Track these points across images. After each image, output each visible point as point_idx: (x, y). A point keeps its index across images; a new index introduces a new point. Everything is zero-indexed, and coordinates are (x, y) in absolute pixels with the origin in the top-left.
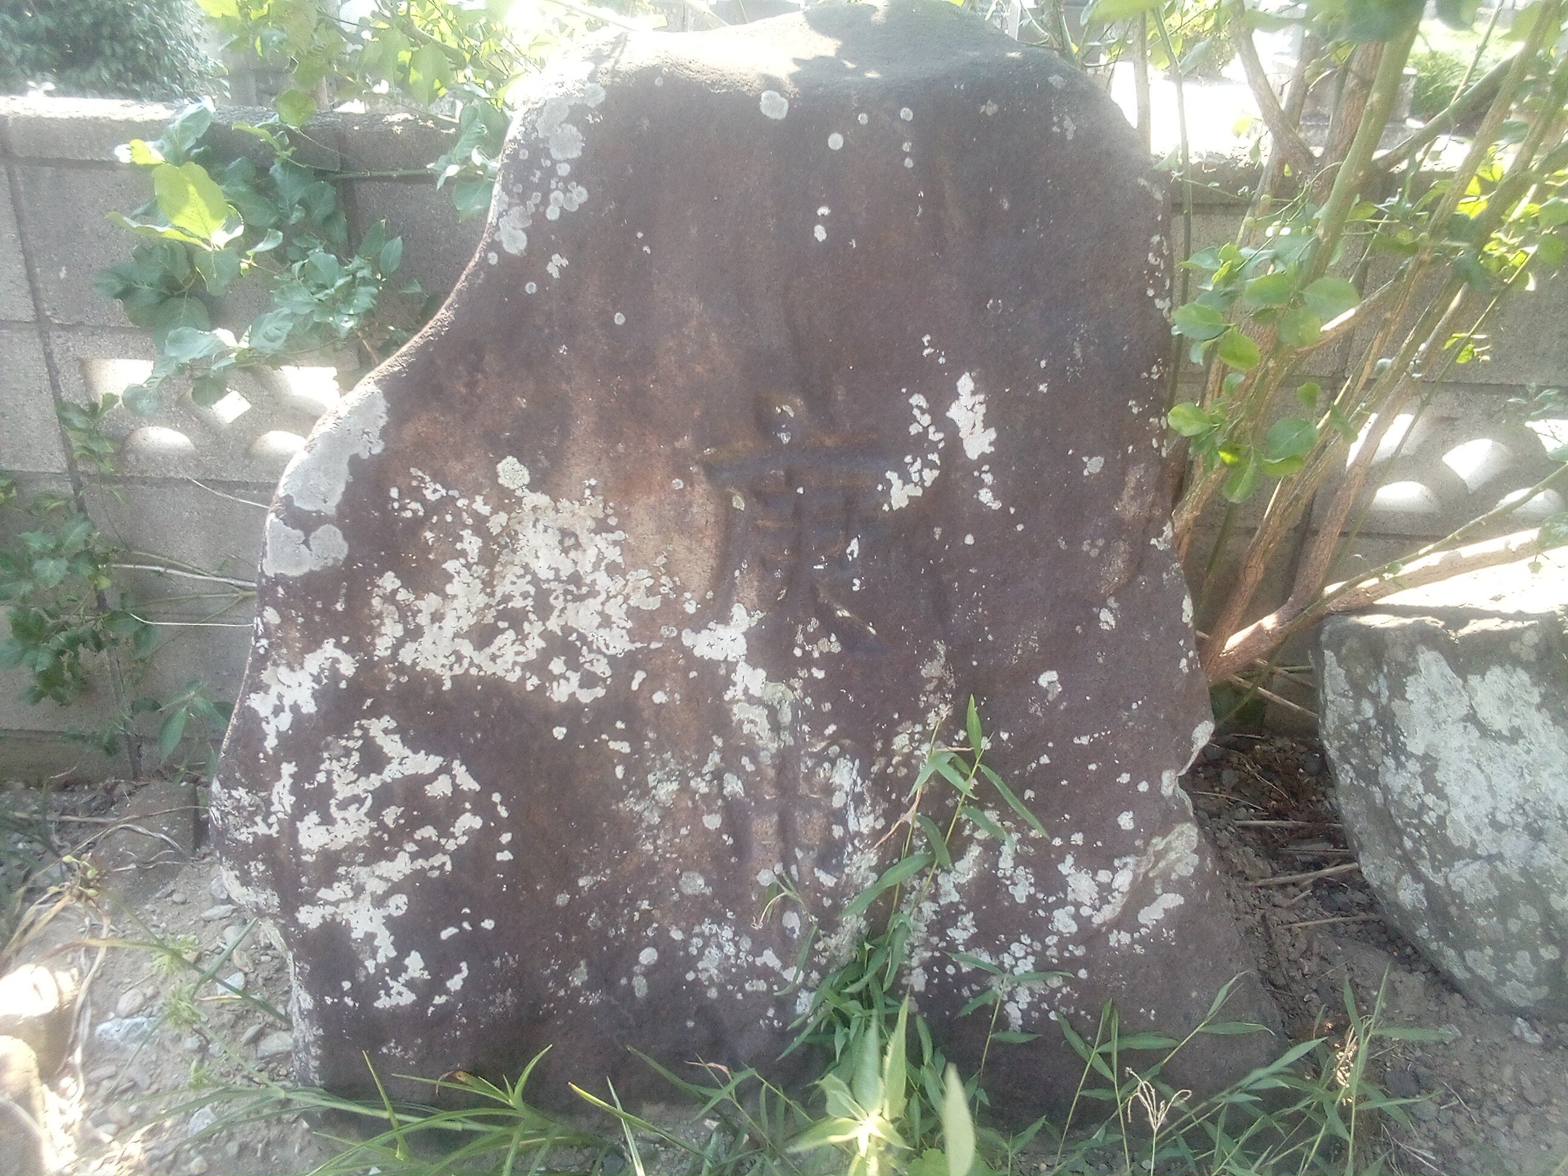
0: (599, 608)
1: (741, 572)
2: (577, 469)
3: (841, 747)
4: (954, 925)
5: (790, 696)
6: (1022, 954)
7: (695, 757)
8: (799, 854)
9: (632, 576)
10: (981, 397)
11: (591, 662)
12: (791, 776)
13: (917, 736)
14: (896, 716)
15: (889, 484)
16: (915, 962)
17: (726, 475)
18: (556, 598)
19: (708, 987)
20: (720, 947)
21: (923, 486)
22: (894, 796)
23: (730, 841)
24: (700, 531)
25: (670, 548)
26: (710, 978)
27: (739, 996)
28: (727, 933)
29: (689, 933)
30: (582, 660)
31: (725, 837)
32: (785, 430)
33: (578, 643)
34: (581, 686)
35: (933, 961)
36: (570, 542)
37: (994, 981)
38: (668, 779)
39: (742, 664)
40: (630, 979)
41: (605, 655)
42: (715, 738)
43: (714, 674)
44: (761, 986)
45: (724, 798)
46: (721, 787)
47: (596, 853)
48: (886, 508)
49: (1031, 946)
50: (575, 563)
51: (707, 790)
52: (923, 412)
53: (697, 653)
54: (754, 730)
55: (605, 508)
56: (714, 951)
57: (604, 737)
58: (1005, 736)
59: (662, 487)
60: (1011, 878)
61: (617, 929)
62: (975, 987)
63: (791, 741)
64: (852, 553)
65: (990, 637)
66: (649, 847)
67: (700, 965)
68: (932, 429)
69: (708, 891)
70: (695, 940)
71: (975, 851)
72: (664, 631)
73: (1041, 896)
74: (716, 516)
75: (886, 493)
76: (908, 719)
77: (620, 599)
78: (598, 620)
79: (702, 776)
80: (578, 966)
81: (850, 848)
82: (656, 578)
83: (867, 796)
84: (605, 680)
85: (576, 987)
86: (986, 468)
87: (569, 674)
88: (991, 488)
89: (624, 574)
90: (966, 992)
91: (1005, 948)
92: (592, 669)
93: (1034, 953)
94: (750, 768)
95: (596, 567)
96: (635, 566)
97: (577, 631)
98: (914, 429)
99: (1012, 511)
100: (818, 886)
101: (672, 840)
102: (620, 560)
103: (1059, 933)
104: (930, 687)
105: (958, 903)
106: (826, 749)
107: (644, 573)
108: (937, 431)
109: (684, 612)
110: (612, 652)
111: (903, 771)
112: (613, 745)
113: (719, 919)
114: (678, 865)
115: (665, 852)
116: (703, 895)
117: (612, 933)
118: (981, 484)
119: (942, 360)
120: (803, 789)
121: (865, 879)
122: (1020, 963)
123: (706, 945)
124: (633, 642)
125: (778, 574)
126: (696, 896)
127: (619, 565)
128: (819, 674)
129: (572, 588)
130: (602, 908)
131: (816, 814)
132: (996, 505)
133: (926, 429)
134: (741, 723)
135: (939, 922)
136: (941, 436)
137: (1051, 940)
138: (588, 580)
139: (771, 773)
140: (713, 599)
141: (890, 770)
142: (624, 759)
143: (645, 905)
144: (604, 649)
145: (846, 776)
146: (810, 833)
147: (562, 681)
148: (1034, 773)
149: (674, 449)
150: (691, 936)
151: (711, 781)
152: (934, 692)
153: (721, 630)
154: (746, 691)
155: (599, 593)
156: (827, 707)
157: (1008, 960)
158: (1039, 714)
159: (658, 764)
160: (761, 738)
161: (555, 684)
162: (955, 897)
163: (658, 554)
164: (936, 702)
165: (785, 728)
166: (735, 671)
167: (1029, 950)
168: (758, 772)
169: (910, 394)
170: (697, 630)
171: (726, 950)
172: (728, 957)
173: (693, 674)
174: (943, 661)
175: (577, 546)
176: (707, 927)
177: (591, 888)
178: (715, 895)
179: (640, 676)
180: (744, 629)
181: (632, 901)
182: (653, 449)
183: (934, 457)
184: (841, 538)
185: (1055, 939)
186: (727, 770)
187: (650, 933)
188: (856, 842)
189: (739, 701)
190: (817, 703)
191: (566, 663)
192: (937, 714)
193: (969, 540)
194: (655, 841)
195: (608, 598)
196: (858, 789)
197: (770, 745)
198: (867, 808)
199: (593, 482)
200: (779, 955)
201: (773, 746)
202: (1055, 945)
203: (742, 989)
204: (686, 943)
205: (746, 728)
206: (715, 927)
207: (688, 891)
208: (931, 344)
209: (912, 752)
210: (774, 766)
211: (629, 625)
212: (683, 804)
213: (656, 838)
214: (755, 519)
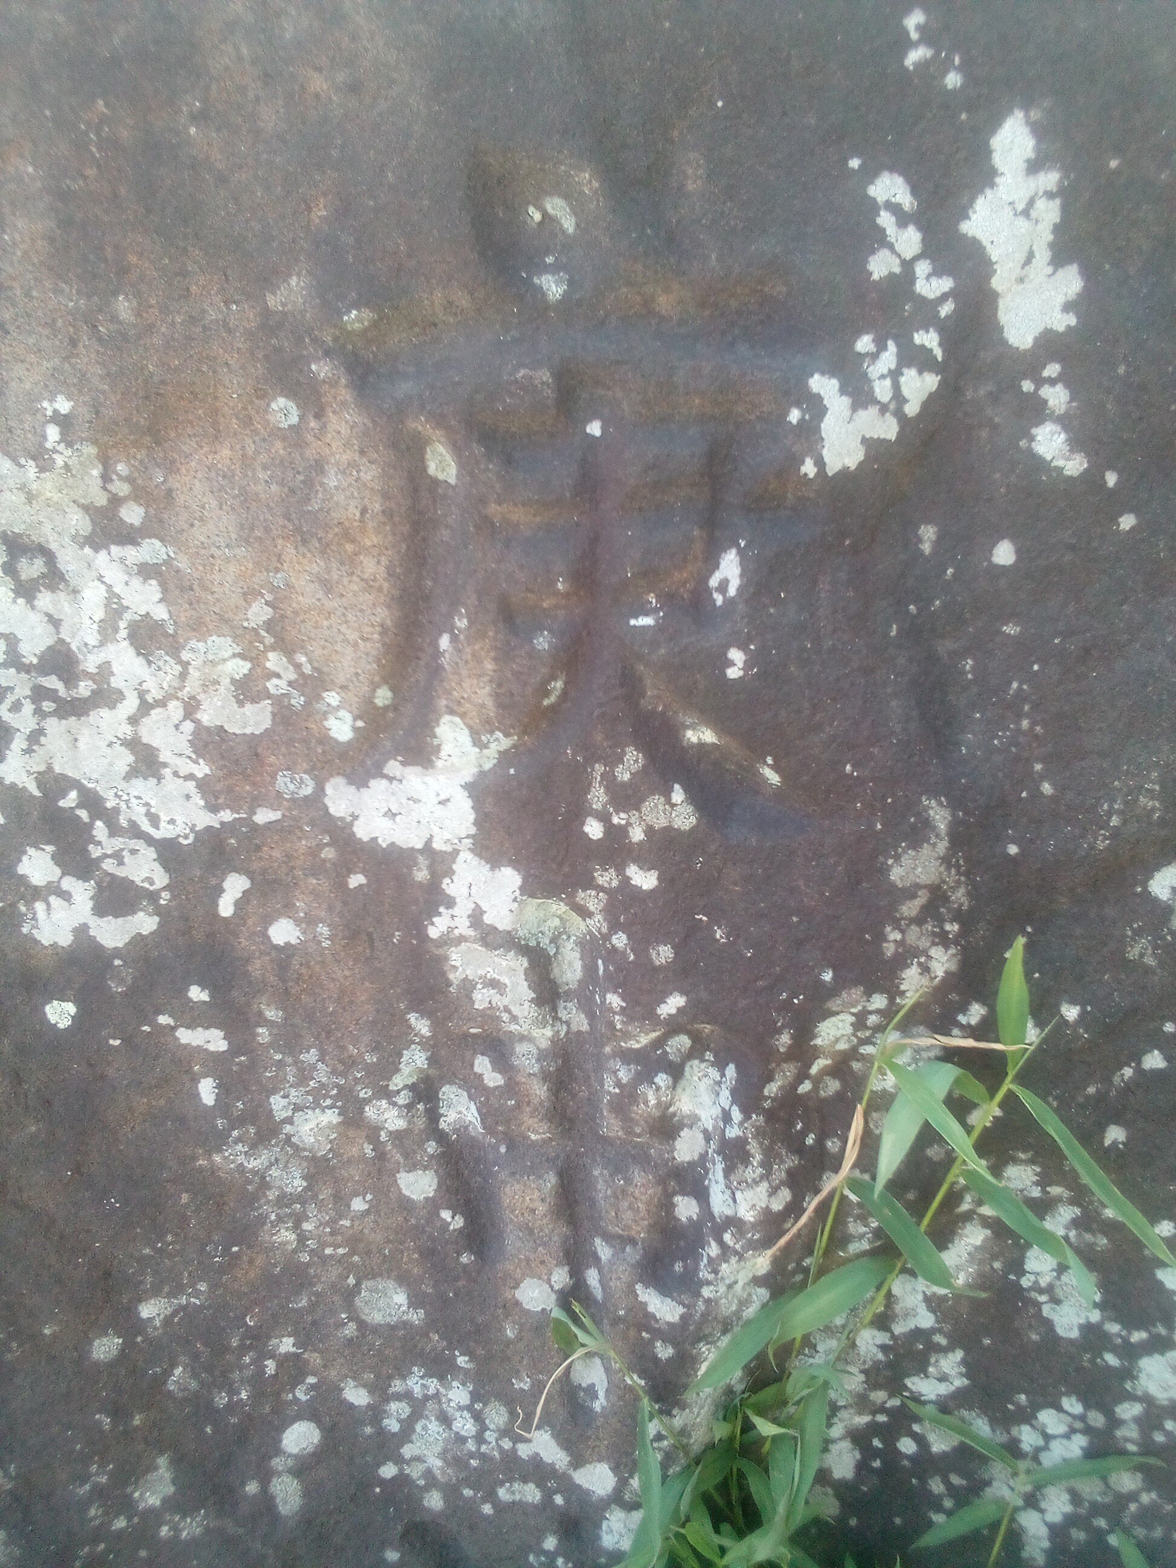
0: (127, 730)
1: (454, 639)
2: (19, 370)
3: (695, 1037)
4: (922, 1369)
5: (579, 926)
6: (1062, 1429)
7: (371, 1058)
8: (604, 1251)
9: (195, 651)
10: (1050, 179)
11: (118, 856)
12: (584, 1094)
13: (873, 1019)
14: (828, 976)
15: (816, 407)
16: (837, 1431)
17: (405, 388)
18: (16, 707)
19: (427, 1488)
20: (445, 1420)
21: (900, 415)
22: (810, 1140)
23: (458, 1222)
24: (347, 535)
25: (278, 580)
26: (428, 1474)
27: (487, 1509)
28: (458, 1395)
29: (381, 1392)
30: (95, 852)
31: (446, 1215)
32: (554, 269)
33: (83, 814)
34: (100, 910)
35: (874, 1429)
36: (31, 568)
37: (998, 1470)
38: (316, 1105)
39: (465, 856)
40: (265, 1483)
41: (150, 840)
42: (412, 1018)
43: (402, 881)
44: (531, 1493)
45: (441, 1137)
46: (433, 1116)
47: (171, 1256)
48: (809, 468)
49: (1082, 1418)
50: (55, 623)
51: (400, 1124)
52: (903, 219)
53: (362, 831)
54: (499, 1001)
55: (106, 478)
56: (434, 1426)
57: (163, 1020)
58: (1071, 1013)
59: (247, 421)
60: (1049, 1290)
61: (232, 1392)
62: (956, 1480)
63: (580, 1022)
64: (723, 587)
65: (1047, 788)
66: (286, 1236)
67: (407, 1451)
68: (922, 268)
69: (416, 1317)
70: (394, 1406)
71: (974, 1237)
72: (284, 783)
73: (1114, 1328)
74: (386, 496)
75: (810, 432)
76: (856, 983)
77: (175, 710)
78: (125, 759)
79: (387, 1094)
80: (153, 1468)
81: (713, 1250)
82: (255, 659)
83: (754, 1147)
84: (153, 896)
85: (151, 1511)
86: (1052, 370)
87: (69, 883)
88: (1064, 421)
89: (175, 650)
90: (936, 1486)
91: (1027, 1416)
92: (120, 872)
93: (1088, 1430)
94: (493, 1079)
95: (107, 630)
96: (199, 628)
97: (77, 785)
98: (880, 266)
99: (1111, 479)
100: (644, 1320)
101: (333, 1222)
102: (160, 613)
103: (1147, 1400)
104: (910, 908)
105: (932, 1331)
106: (659, 1043)
107: (222, 646)
108: (937, 273)
109: (325, 739)
110: (164, 832)
111: (833, 1086)
112: (185, 1036)
113: (442, 1369)
114: (350, 1268)
115: (323, 1245)
116: (406, 1324)
117: (222, 1400)
118: (1037, 412)
119: (953, 80)
120: (611, 1126)
121: (744, 1303)
122: (1055, 1445)
123: (417, 1413)
124: (213, 809)
125: (543, 642)
126: (392, 1328)
127: (159, 625)
128: (645, 880)
129: (52, 682)
130: (195, 1356)
131: (639, 1177)
132: (1074, 466)
133: (908, 265)
134: (468, 986)
135: (890, 1365)
136: (945, 284)
137: (1128, 1411)
138: (91, 663)
139: (540, 1091)
140: (394, 707)
141: (806, 1087)
142: (216, 1064)
143: (287, 1345)
144: (146, 826)
145: (706, 1098)
146: (628, 1216)
147: (52, 899)
148: (1129, 1088)
149: (266, 313)
150: (387, 1398)
151: (409, 1107)
152: (919, 921)
153: (414, 779)
154: (476, 917)
155: (120, 696)
156: (663, 954)
157: (1028, 1437)
158: (1150, 961)
159: (291, 1073)
160: (514, 1019)
161: (40, 906)
162: (926, 1320)
163: (250, 595)
164: (924, 943)
165: (568, 995)
166: (450, 873)
167: (1078, 1425)
168: (511, 1087)
169: (870, 173)
170: (359, 779)
171: (457, 1425)
172: (461, 1440)
173: (356, 880)
174: (942, 846)
175: (54, 578)
176: (417, 1383)
177: (167, 1321)
178: (431, 1323)
179: (235, 886)
180: (468, 774)
181: (258, 1340)
182: (212, 315)
183: (929, 339)
184: (698, 547)
185: (1136, 1409)
186: (445, 1079)
187: (301, 1394)
188: (727, 1237)
189: (462, 939)
190: (641, 943)
191: (57, 859)
192: (925, 969)
193: (1004, 554)
194: (297, 1226)
195: (145, 707)
196: (733, 1132)
197: (536, 1033)
198: (754, 1171)
199: (64, 405)
200: (566, 1442)
201: (544, 1035)
202: (1137, 1420)
203: (491, 1496)
204: (376, 1413)
205: (482, 998)
206: (433, 1384)
207: (376, 1317)
208: (928, 36)
209: (854, 1050)
210: (545, 1077)
211: (202, 769)
212: (355, 1151)
213: (298, 1220)
214: (483, 500)
